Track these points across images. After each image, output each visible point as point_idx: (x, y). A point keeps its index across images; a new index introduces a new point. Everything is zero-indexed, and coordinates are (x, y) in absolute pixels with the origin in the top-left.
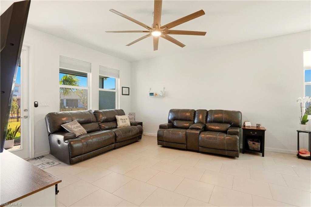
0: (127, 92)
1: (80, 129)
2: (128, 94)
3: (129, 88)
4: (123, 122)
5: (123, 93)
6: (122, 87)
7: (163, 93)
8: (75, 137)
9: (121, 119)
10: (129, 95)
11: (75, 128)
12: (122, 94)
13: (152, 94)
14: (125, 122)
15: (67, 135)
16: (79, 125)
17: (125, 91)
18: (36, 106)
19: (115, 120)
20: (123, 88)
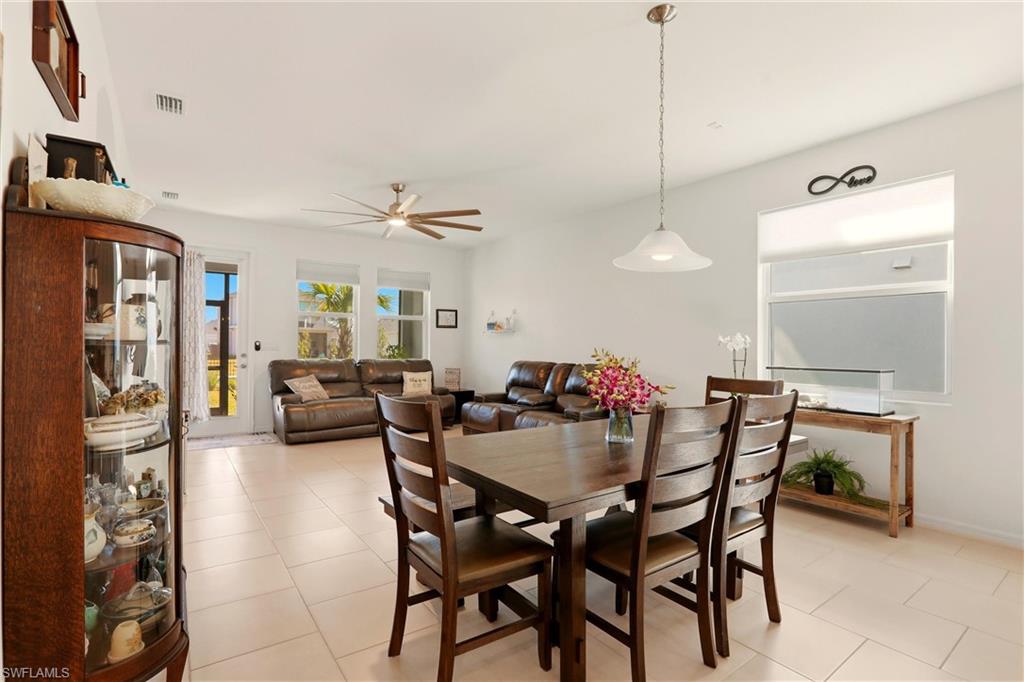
0: (451, 320)
1: (314, 389)
2: (454, 324)
3: (456, 311)
4: (416, 385)
5: (440, 324)
6: (437, 311)
7: (511, 321)
8: (300, 400)
9: (412, 380)
10: (456, 327)
11: (306, 387)
12: (438, 326)
13: (491, 326)
14: (420, 385)
15: (289, 397)
16: (316, 383)
17: (446, 318)
18: (258, 348)
19: (401, 381)
20: (440, 313)
